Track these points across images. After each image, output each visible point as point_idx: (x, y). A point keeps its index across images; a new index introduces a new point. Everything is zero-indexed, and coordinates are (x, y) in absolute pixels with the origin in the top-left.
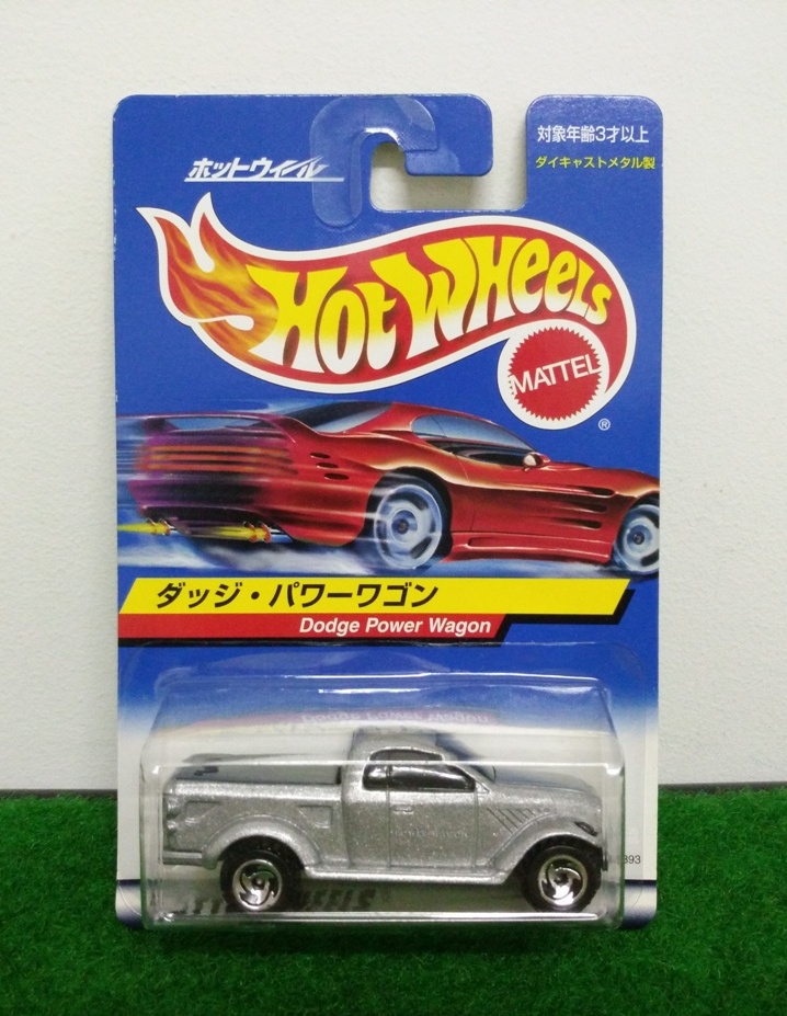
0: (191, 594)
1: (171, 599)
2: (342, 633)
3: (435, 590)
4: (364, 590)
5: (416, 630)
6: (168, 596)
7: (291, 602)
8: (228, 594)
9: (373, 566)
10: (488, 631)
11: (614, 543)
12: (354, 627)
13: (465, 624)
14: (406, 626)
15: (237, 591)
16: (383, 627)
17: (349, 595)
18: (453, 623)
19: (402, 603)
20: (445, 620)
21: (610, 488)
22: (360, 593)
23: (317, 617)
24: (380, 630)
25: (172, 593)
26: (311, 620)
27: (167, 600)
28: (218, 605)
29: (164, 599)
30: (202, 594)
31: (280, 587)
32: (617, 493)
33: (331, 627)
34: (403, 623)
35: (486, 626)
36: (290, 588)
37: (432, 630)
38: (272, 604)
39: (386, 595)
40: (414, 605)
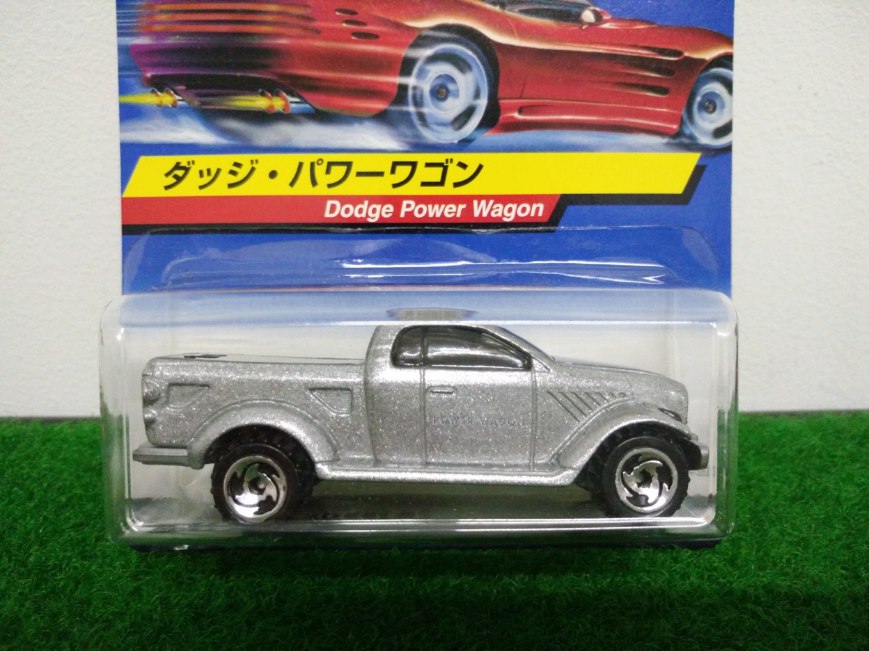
0: (201, 173)
1: (179, 179)
2: (374, 218)
3: (480, 167)
4: (399, 168)
5: (458, 215)
6: (176, 177)
7: (314, 183)
8: (242, 173)
9: (408, 140)
10: (540, 214)
11: (683, 113)
12: (387, 211)
13: (514, 206)
14: (447, 210)
15: (253, 169)
16: (420, 211)
17: (380, 174)
18: (500, 206)
19: (442, 183)
20: (491, 202)
21: (678, 48)
22: (393, 171)
23: (344, 200)
24: (417, 215)
25: (180, 173)
26: (337, 203)
27: (174, 180)
28: (231, 186)
29: (171, 180)
30: (213, 172)
31: (301, 165)
32: (686, 54)
33: (360, 211)
34: (443, 206)
35: (538, 209)
36: (312, 165)
37: (476, 214)
38: (292, 184)
39: (423, 174)
40: (456, 185)
